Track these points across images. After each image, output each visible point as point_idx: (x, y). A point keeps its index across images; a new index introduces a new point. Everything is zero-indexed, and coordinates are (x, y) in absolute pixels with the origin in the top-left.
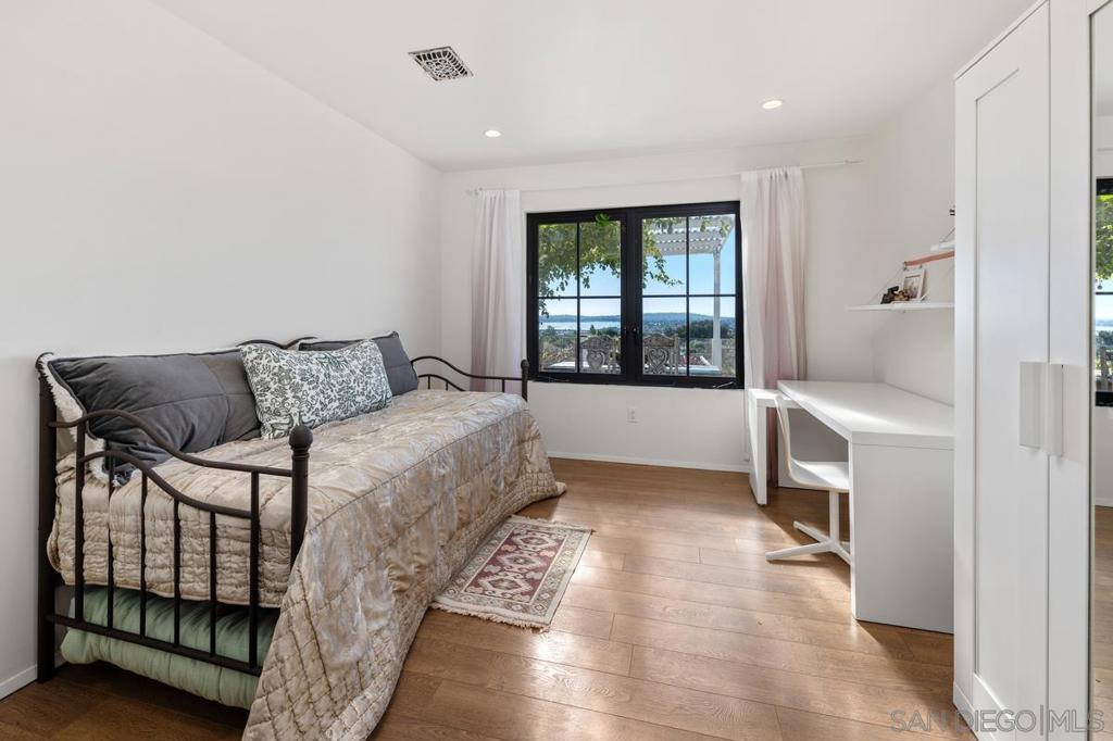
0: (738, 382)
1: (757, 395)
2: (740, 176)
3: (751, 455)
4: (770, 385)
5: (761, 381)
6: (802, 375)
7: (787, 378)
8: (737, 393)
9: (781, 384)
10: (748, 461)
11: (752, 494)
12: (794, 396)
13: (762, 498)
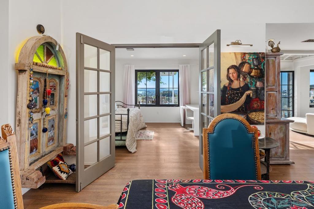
0: (178, 105)
1: (182, 107)
2: (179, 66)
3: (181, 119)
4: (184, 105)
5: (183, 105)
6: (190, 104)
7: (187, 104)
8: (178, 107)
9: (186, 105)
10: (180, 120)
11: (181, 125)
12: (188, 107)
13: (182, 125)
